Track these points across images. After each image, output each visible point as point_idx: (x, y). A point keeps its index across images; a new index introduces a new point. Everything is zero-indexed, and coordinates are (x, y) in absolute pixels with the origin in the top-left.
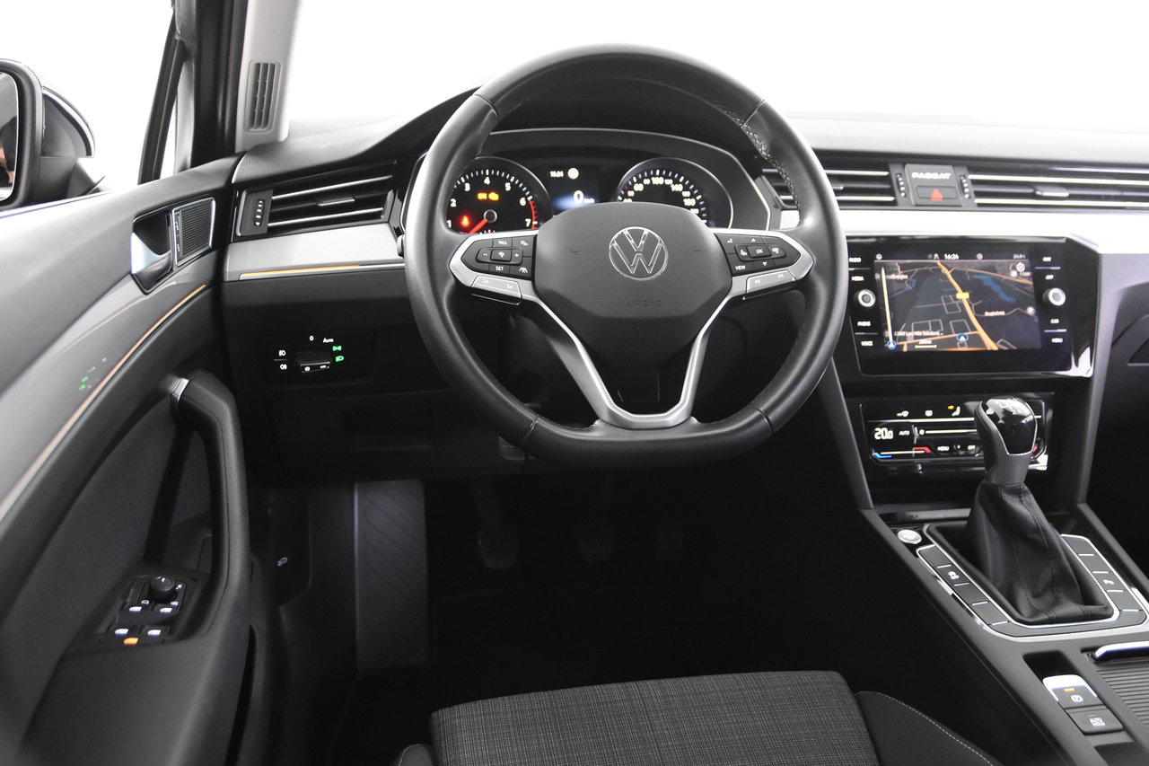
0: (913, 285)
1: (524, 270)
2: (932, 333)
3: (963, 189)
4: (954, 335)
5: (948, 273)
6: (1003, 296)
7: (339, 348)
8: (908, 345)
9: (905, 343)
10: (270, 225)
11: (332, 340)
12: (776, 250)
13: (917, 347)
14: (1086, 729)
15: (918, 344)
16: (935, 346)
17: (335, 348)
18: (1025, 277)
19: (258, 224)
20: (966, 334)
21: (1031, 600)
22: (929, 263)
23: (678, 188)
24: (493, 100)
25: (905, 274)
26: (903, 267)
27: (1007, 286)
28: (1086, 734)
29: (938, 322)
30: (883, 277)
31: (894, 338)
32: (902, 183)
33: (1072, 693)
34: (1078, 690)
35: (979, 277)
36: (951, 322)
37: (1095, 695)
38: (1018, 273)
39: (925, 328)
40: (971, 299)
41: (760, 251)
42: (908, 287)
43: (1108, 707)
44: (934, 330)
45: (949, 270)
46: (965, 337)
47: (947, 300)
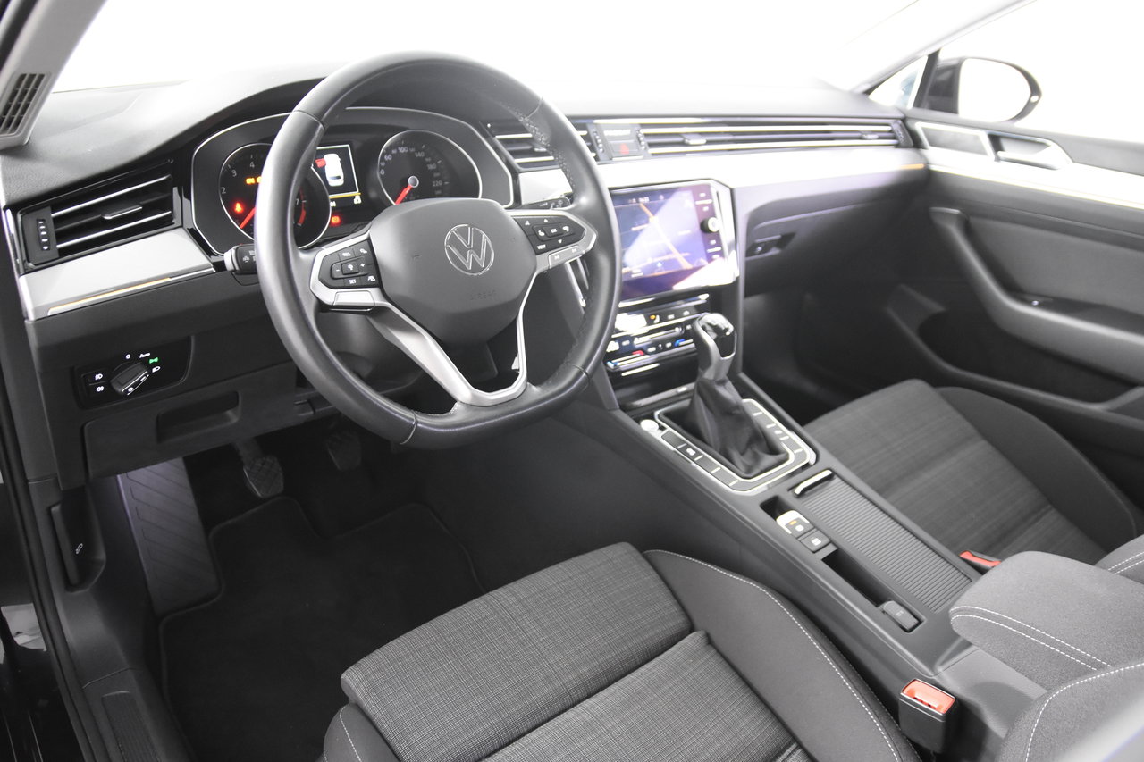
1: (372, 278)
3: (640, 142)
7: (156, 360)
10: (59, 246)
11: (149, 354)
12: (566, 228)
13: (632, 276)
14: (814, 549)
15: (632, 273)
16: (643, 274)
17: (151, 361)
19: (46, 248)
21: (742, 458)
23: (420, 155)
24: (319, 115)
28: (814, 552)
32: (599, 141)
33: (795, 525)
34: (799, 522)
37: (807, 522)
41: (554, 231)
43: (818, 529)
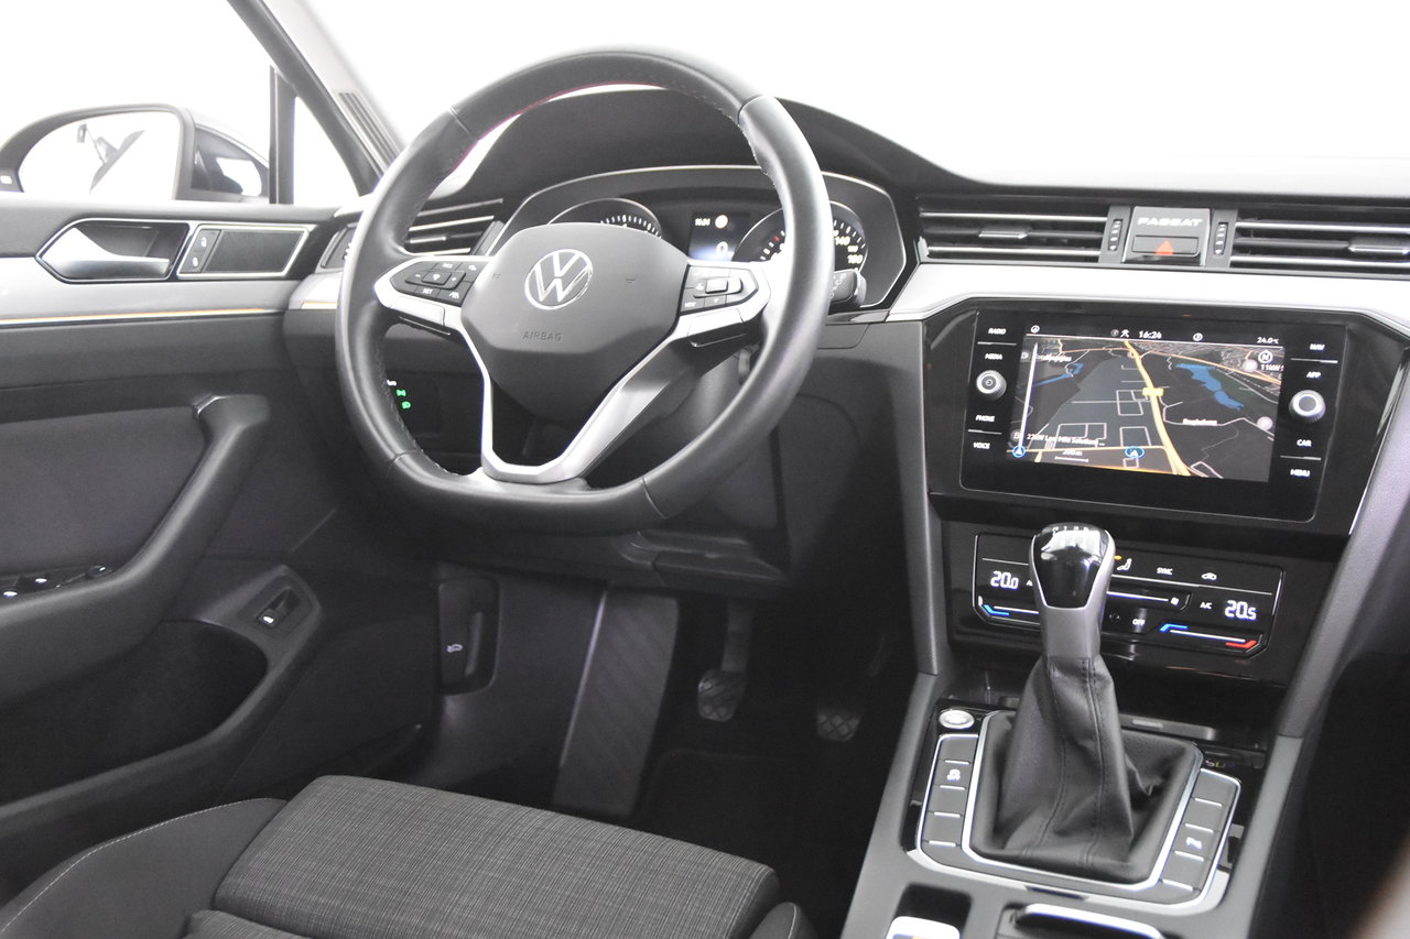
0: (1077, 372)
2: (1087, 442)
4: (1122, 447)
5: (1138, 359)
6: (1222, 398)
8: (1044, 453)
9: (1040, 451)
13: (1057, 458)
15: (1060, 454)
16: (1087, 461)
18: (1268, 372)
20: (1141, 447)
22: (1113, 342)
25: (1067, 355)
26: (1067, 346)
27: (1231, 384)
29: (1102, 426)
30: (1031, 357)
31: (1026, 442)
35: (1189, 367)
36: (1121, 429)
38: (1259, 364)
39: (1079, 432)
40: (1166, 398)
42: (1068, 373)
44: (1091, 437)
45: (1140, 354)
46: (1139, 452)
47: (1125, 396)
